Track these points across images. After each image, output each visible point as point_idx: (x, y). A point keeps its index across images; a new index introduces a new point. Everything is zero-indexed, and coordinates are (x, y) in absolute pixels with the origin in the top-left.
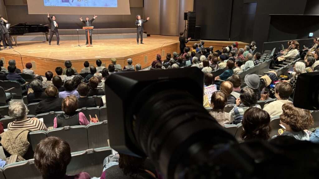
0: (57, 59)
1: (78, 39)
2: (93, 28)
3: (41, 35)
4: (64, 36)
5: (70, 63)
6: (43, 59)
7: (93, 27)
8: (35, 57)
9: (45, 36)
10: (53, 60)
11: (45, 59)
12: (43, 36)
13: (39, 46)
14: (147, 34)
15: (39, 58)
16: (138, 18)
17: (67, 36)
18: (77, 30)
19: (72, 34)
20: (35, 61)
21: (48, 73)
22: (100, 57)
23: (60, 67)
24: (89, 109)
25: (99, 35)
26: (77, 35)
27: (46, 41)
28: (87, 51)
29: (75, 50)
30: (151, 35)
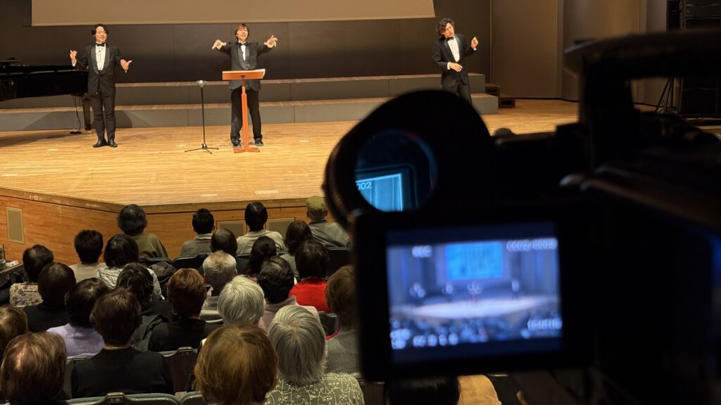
0: (99, 200)
1: (203, 122)
2: (266, 78)
3: (68, 108)
4: (155, 108)
5: (137, 215)
6: (49, 200)
7: (264, 70)
8: (23, 192)
9: (80, 109)
10: (88, 205)
11: (59, 202)
12: (74, 109)
13: (53, 148)
14: (503, 95)
15: (36, 198)
16: (447, 34)
17: (167, 107)
18: (198, 86)
19: (190, 103)
20: (21, 207)
21: (33, 253)
22: (274, 192)
23: (94, 233)
24: (133, 398)
25: (298, 103)
26: (199, 107)
27: (83, 130)
28: (233, 168)
29: (185, 165)
30: (517, 103)
